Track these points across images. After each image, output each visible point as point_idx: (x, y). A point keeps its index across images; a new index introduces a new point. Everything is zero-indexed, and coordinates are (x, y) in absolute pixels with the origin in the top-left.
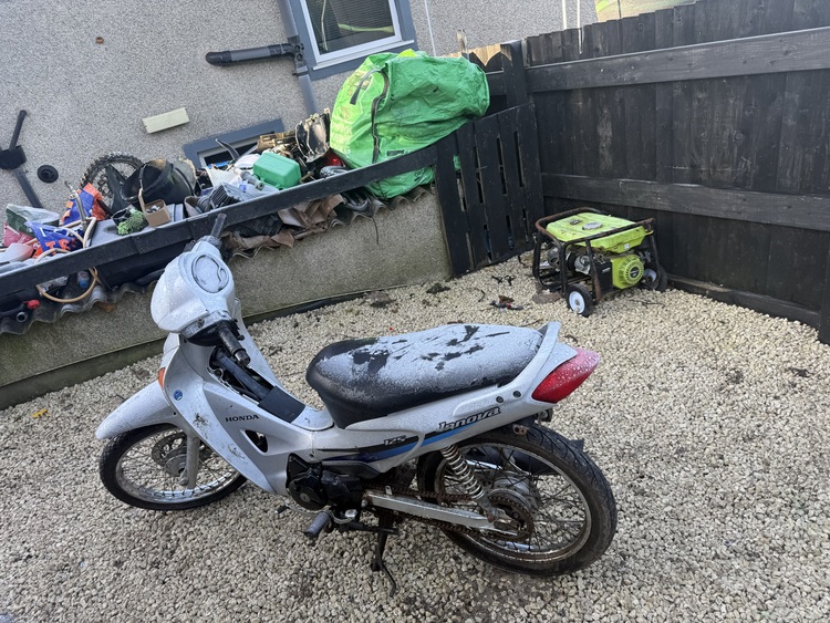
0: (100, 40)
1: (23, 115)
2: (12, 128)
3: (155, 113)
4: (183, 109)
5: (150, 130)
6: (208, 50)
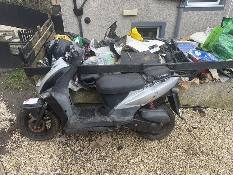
2: (83, 2)
3: (128, 9)
4: (137, 10)
5: (124, 14)
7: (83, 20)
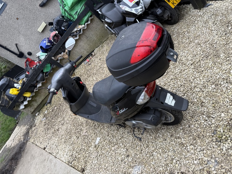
0: (17, 19)
1: (16, 45)
2: (17, 49)
3: (39, 27)
4: (43, 22)
5: (41, 32)
6: (39, 4)
7: (28, 56)
